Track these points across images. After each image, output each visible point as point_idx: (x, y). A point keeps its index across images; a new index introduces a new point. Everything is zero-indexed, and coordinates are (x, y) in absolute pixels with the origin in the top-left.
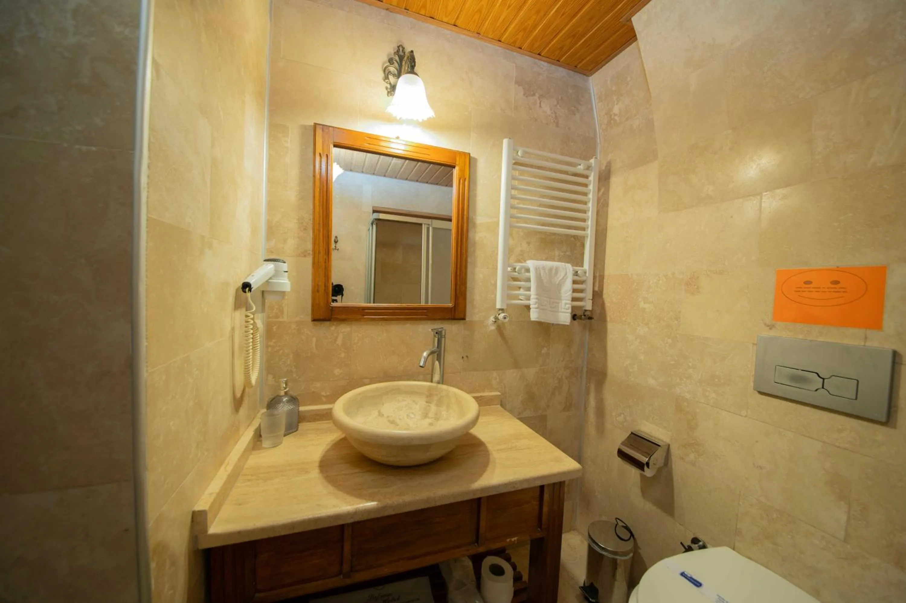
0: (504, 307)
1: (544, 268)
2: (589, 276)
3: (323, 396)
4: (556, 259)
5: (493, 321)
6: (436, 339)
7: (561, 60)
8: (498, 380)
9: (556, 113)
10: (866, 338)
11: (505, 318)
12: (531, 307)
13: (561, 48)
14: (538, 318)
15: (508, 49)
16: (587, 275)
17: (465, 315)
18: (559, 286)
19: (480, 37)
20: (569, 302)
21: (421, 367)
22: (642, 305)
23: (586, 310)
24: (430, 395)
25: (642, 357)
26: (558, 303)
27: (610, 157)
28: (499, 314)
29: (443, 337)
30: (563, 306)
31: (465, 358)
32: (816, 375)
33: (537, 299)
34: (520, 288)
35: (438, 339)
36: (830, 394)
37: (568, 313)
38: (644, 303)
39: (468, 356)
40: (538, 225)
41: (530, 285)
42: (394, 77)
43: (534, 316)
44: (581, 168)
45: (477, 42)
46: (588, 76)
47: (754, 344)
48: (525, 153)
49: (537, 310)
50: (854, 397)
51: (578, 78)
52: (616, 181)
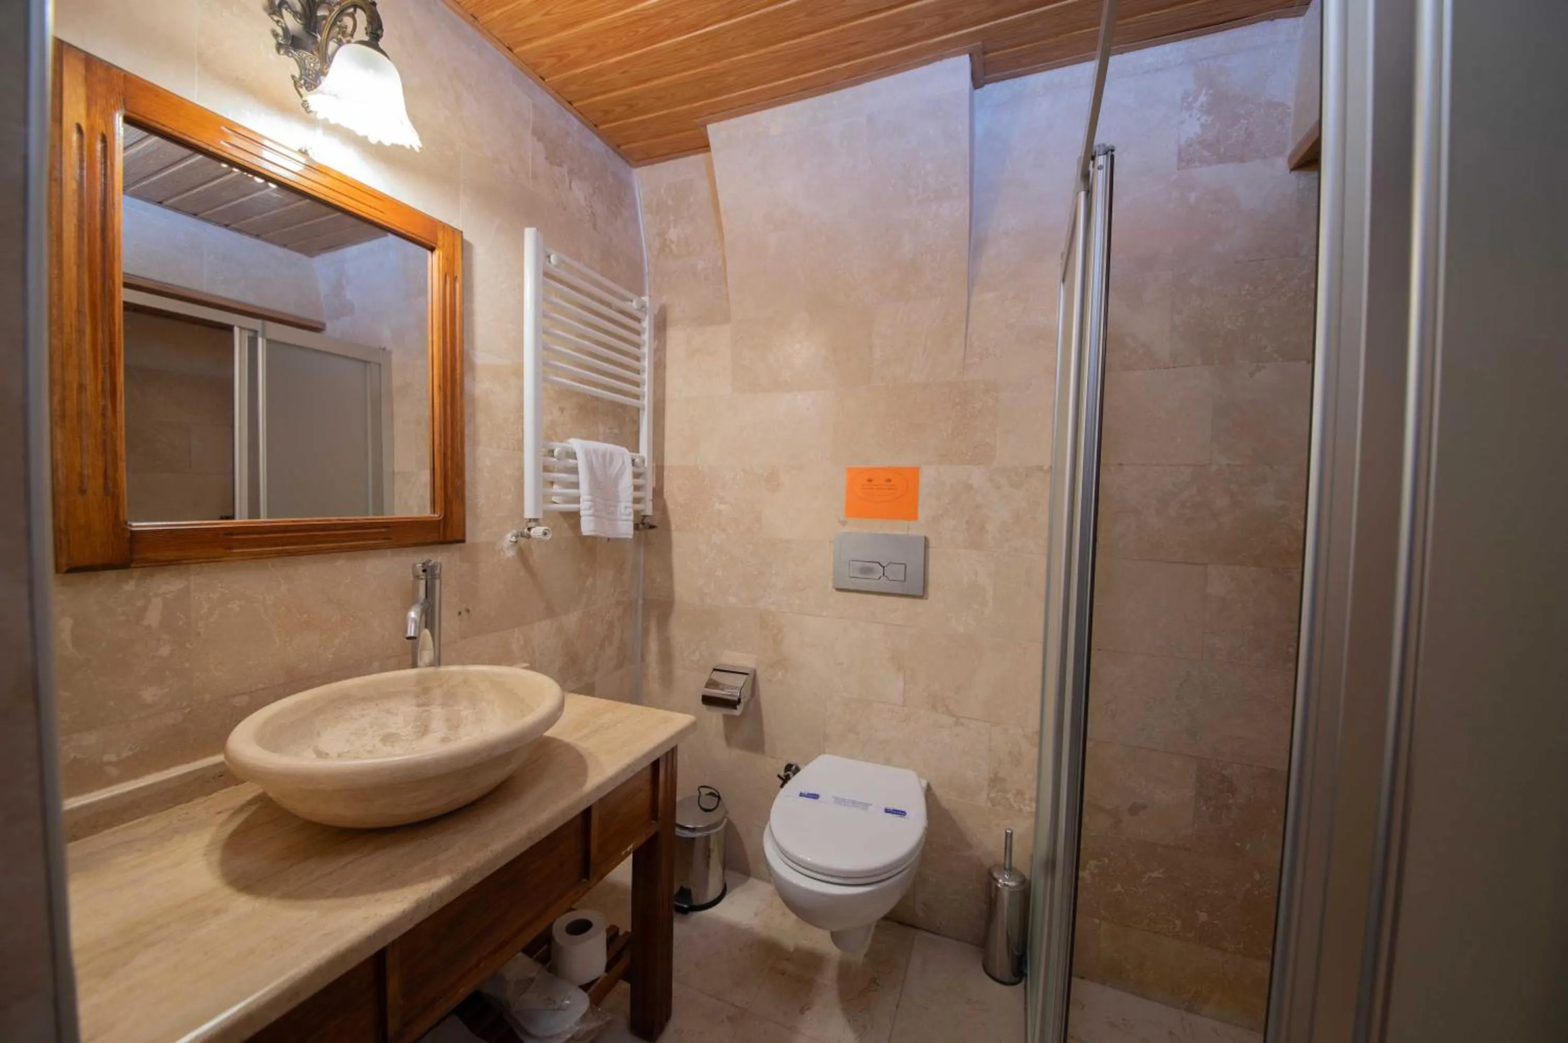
0: (540, 516)
1: (595, 452)
2: (648, 465)
3: (110, 763)
4: (601, 438)
5: (511, 541)
6: (422, 583)
7: (601, 127)
8: (522, 642)
9: (591, 206)
10: (908, 528)
11: (545, 534)
12: (582, 513)
13: (606, 113)
14: (594, 531)
15: (521, 70)
16: (646, 464)
17: (464, 535)
18: (616, 480)
19: (476, 24)
20: (630, 504)
21: (409, 638)
22: (717, 506)
23: (645, 516)
24: (423, 693)
25: (719, 573)
26: (616, 506)
27: (664, 299)
28: (529, 529)
29: (437, 576)
30: (623, 510)
31: (464, 613)
32: (878, 564)
33: (591, 501)
34: (552, 483)
35: (426, 582)
36: (889, 579)
37: (627, 520)
38: (720, 504)
39: (471, 609)
40: (573, 380)
41: (578, 479)
42: (294, 16)
43: (587, 527)
44: (634, 306)
45: (469, 29)
46: (631, 166)
47: (830, 542)
48: (561, 262)
49: (592, 518)
50: (903, 579)
51: (616, 163)
52: (676, 337)
